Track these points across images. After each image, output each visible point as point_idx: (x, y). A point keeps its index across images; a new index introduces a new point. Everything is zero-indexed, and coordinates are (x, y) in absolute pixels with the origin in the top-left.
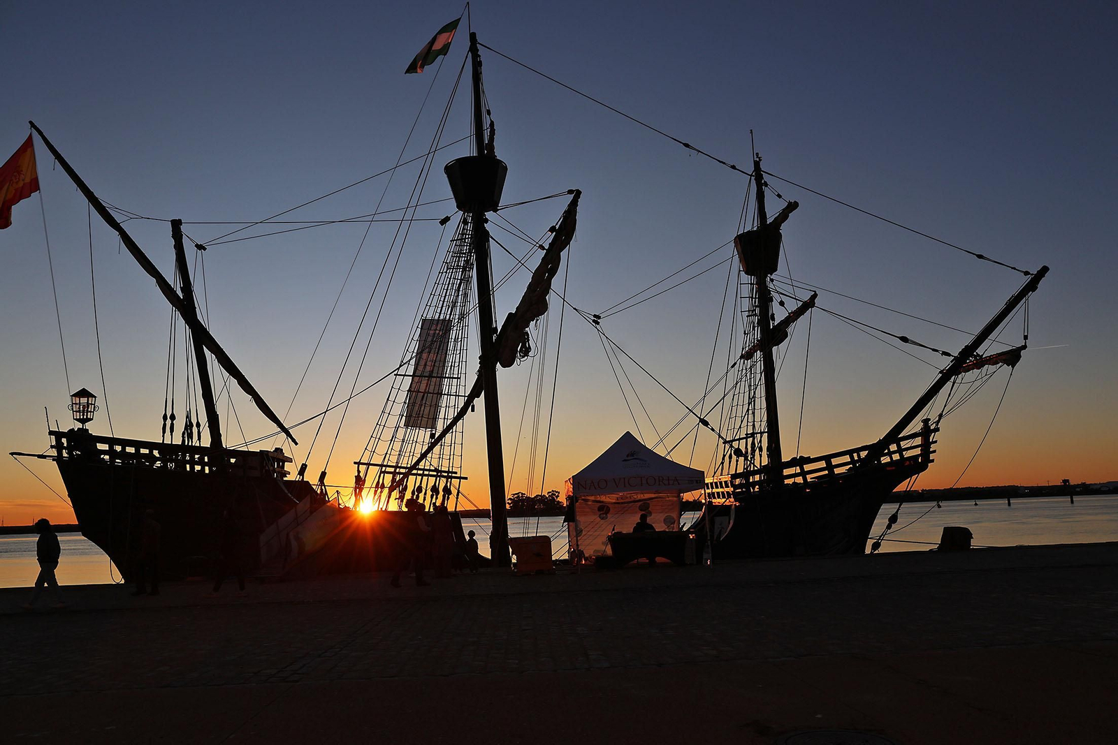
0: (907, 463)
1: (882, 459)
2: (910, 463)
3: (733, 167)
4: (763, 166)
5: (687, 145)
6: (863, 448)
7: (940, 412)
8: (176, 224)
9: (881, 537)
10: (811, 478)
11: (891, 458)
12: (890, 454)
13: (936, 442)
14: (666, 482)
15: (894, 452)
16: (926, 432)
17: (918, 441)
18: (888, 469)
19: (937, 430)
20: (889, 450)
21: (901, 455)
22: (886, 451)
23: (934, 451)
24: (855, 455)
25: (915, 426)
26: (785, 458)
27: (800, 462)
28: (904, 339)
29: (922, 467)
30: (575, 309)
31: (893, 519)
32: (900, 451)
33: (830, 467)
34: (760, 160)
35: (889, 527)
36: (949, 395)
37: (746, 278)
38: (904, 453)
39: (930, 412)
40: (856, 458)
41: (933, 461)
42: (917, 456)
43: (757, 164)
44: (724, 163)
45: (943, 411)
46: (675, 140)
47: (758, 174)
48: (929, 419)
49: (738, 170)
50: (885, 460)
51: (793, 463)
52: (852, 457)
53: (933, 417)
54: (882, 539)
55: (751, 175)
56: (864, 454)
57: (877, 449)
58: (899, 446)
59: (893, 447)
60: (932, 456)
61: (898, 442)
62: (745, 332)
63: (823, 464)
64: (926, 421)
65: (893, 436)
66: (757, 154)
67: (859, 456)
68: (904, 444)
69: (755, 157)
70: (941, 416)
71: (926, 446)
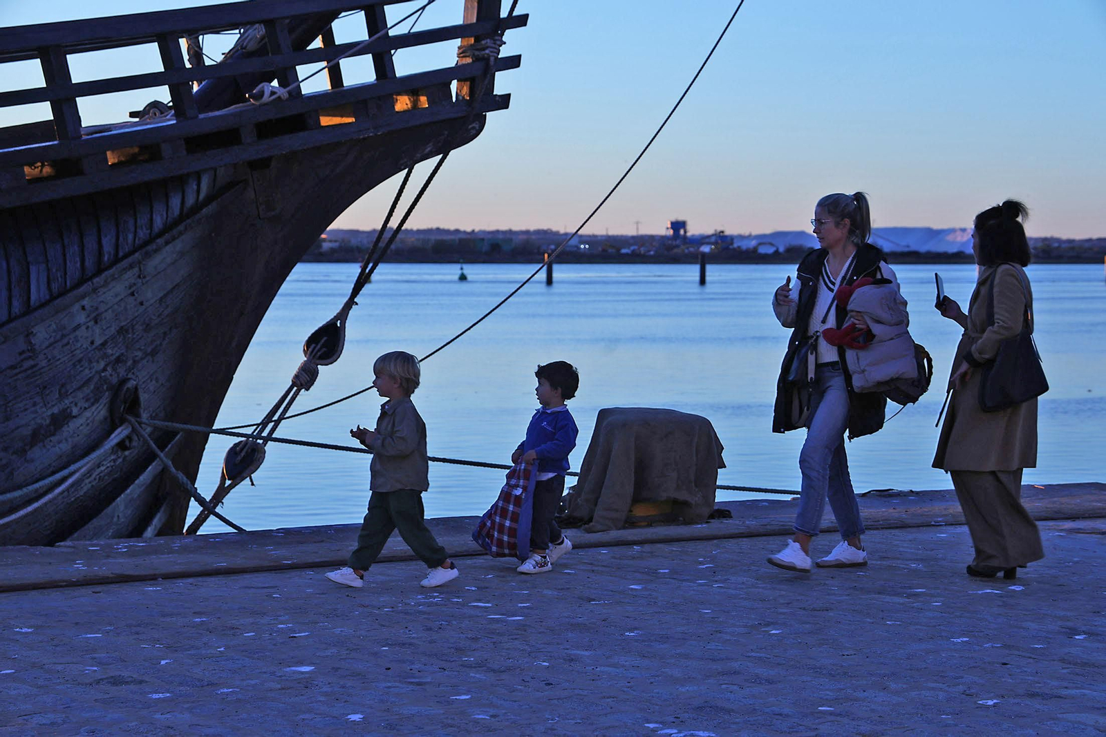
0: (403, 102)
1: (300, 71)
9: (264, 424)
11: (337, 75)
12: (333, 54)
13: (523, 20)
15: (353, 49)
18: (326, 121)
20: (329, 37)
21: (383, 66)
22: (318, 43)
23: (514, 62)
31: (326, 344)
32: (378, 45)
35: (305, 378)
40: (188, 60)
41: (504, 102)
42: (439, 79)
50: (314, 79)
52: (170, 55)
54: (269, 438)
56: (217, 46)
58: (375, 23)
59: (350, 27)
61: (372, 4)
67: (199, 51)
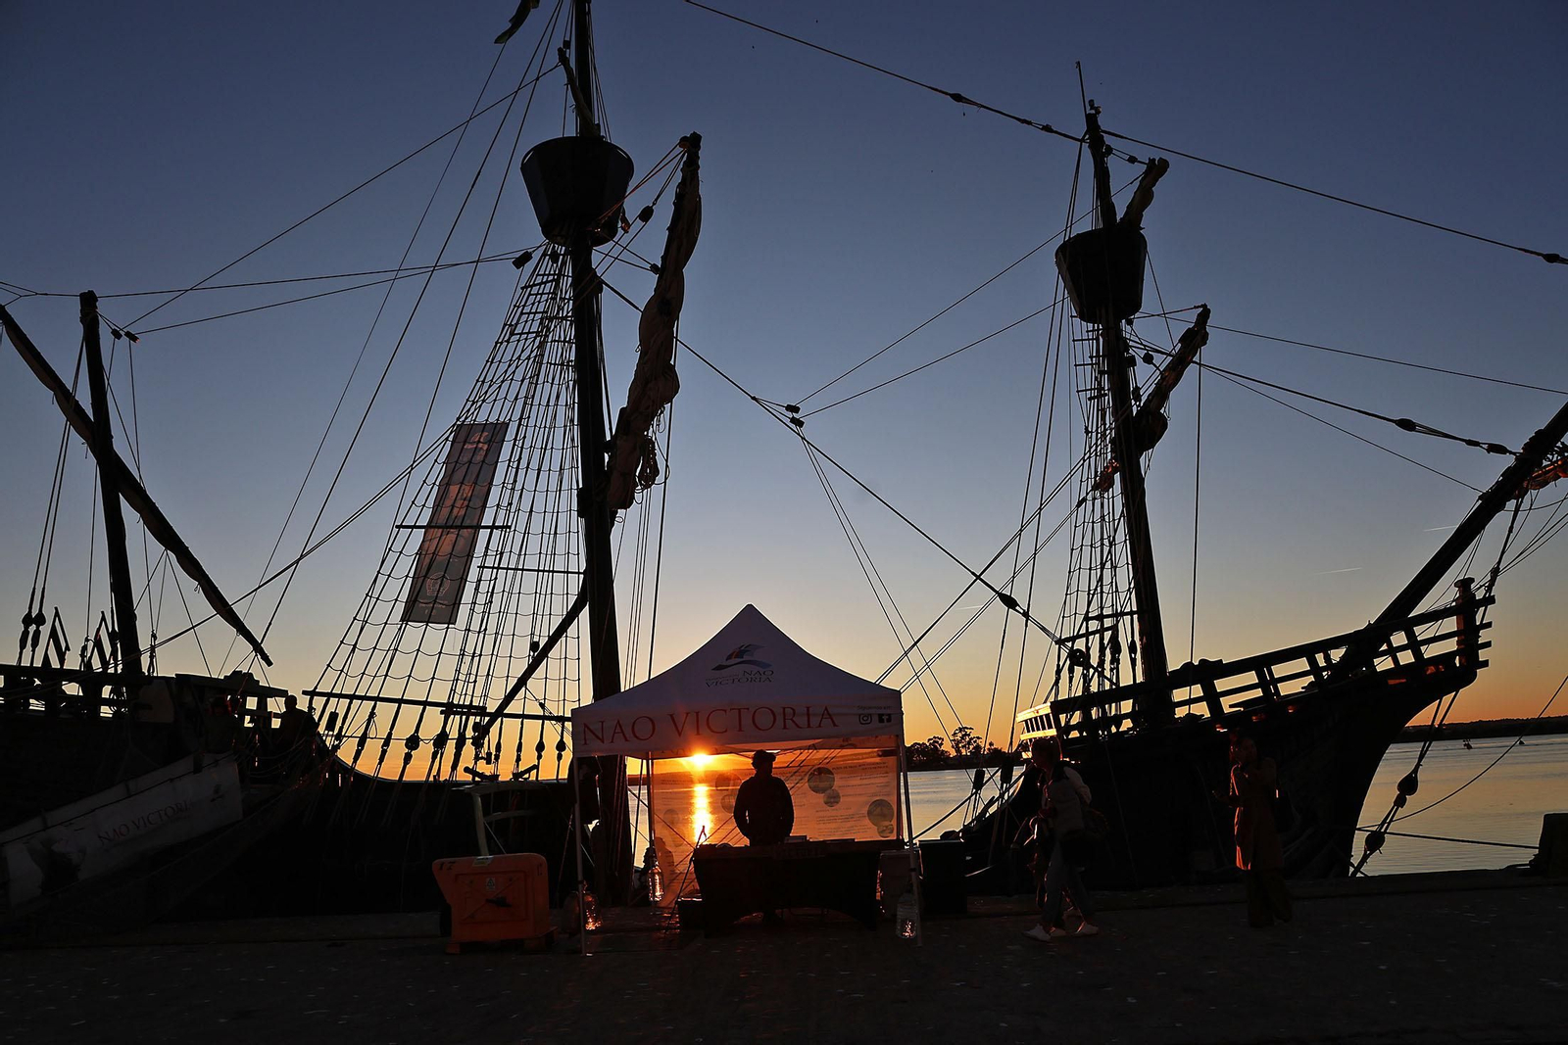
0: (1431, 670)
1: (1376, 661)
2: (1437, 669)
3: (1047, 129)
4: (1103, 122)
5: (957, 98)
6: (1335, 643)
7: (1494, 564)
8: (89, 301)
9: (1382, 825)
10: (1231, 706)
11: (1396, 661)
12: (1393, 652)
13: (1489, 625)
14: (802, 721)
15: (1402, 648)
16: (1467, 606)
17: (1451, 624)
18: (1391, 682)
19: (1489, 600)
20: (1390, 644)
21: (1418, 654)
22: (1384, 647)
23: (1488, 644)
24: (1320, 658)
25: (1442, 594)
26: (1173, 664)
27: (1205, 673)
28: (1407, 425)
29: (1465, 676)
30: (754, 398)
31: (1408, 785)
32: (1414, 645)
33: (1267, 683)
34: (1098, 112)
35: (1400, 802)
36: (1511, 531)
37: (1082, 328)
38: (1423, 648)
39: (1473, 563)
40: (1322, 663)
41: (1485, 664)
42: (1451, 655)
43: (1092, 121)
44: (1029, 123)
45: (1499, 563)
46: (936, 90)
47: (1096, 139)
48: (1472, 580)
49: (1056, 132)
50: (1383, 664)
51: (1190, 674)
52: (1313, 662)
53: (1480, 575)
54: (1385, 832)
55: (1082, 141)
56: (1337, 655)
57: (1365, 643)
58: (1411, 635)
59: (1399, 639)
60: (1483, 655)
61: (1408, 627)
62: (1086, 428)
63: (1251, 677)
64: (1464, 585)
65: (1399, 614)
66: (1091, 102)
67: (1327, 658)
68: (1422, 632)
69: (1088, 108)
70: (1495, 572)
71: (1469, 636)
